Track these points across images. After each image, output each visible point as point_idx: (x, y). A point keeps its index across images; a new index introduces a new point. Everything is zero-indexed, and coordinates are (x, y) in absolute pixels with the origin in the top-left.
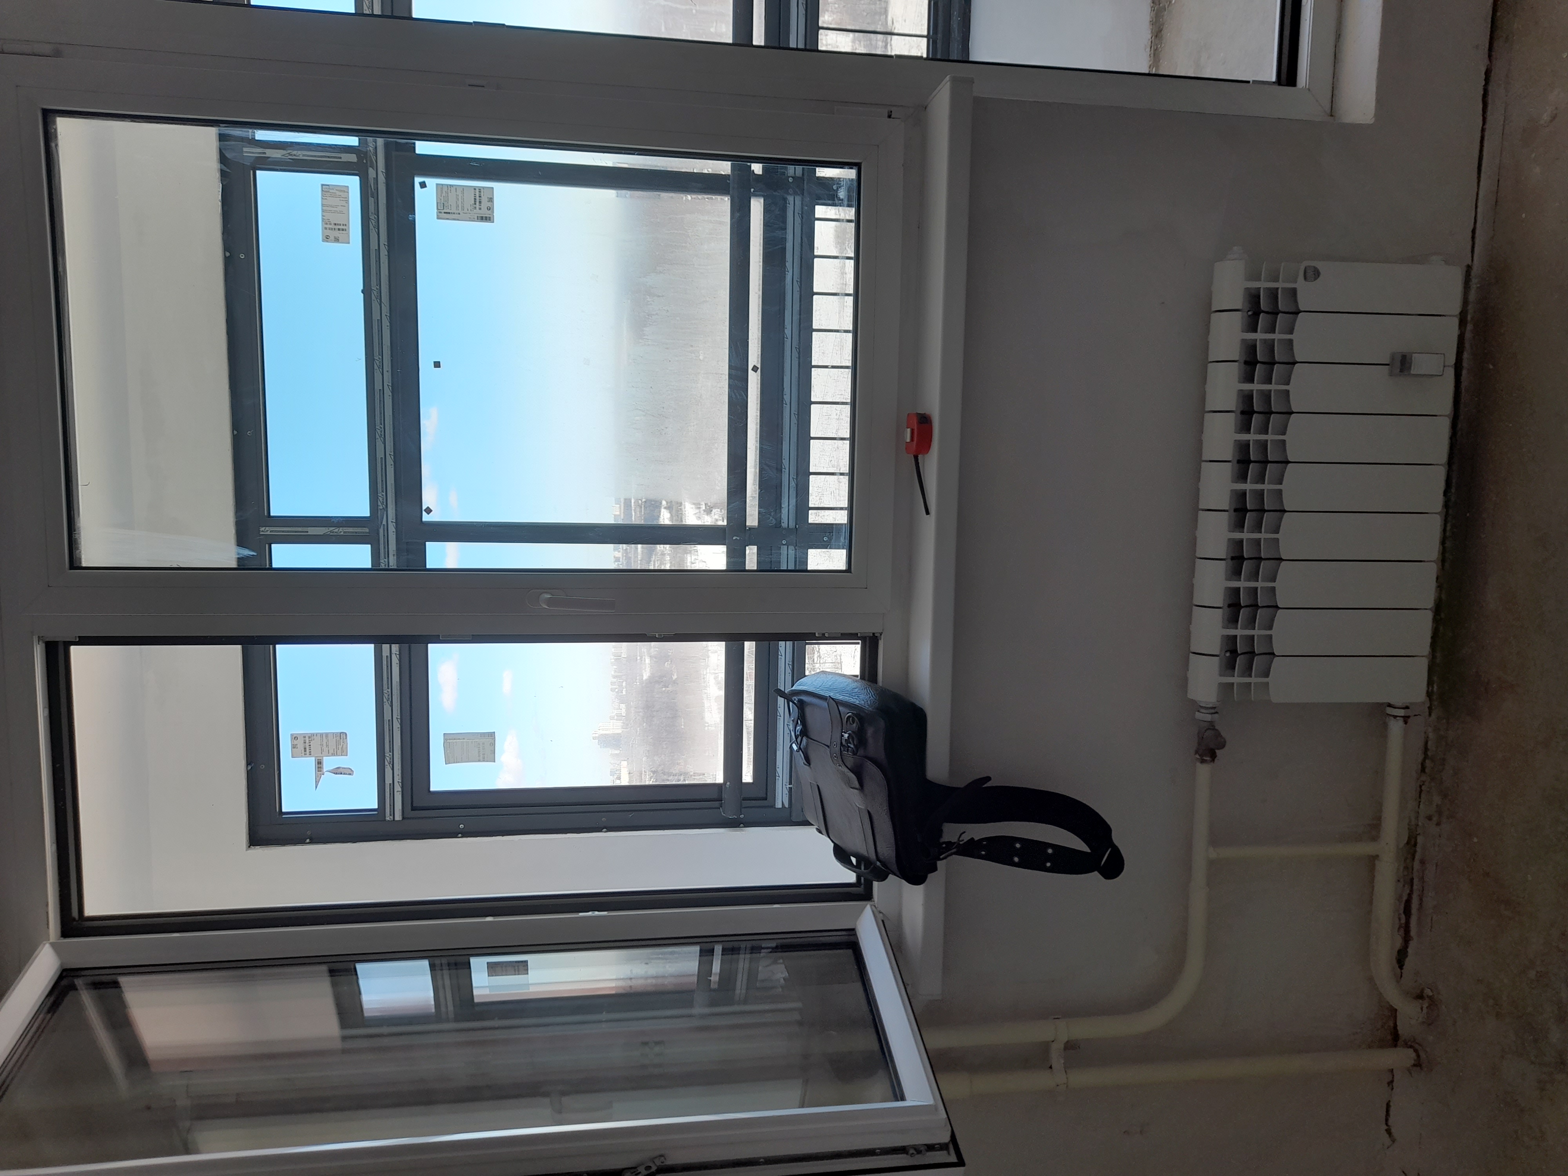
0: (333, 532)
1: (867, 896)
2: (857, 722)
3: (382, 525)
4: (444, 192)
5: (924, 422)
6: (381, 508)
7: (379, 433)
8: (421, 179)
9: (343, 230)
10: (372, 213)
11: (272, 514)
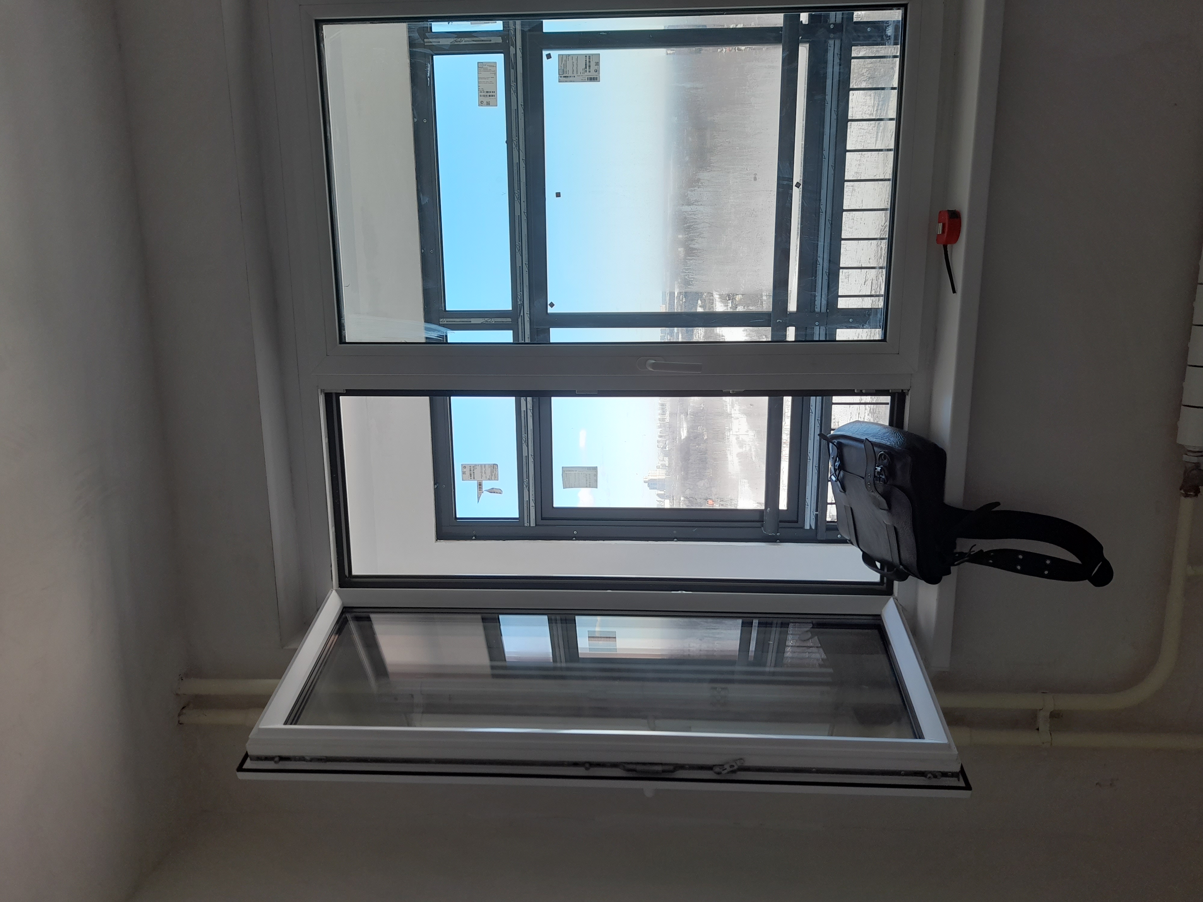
0: (487, 322)
1: (889, 592)
2: (888, 459)
3: (520, 316)
4: (564, 61)
5: (955, 216)
6: (520, 303)
7: (518, 248)
8: (547, 52)
9: (492, 96)
10: (513, 81)
11: (447, 309)
